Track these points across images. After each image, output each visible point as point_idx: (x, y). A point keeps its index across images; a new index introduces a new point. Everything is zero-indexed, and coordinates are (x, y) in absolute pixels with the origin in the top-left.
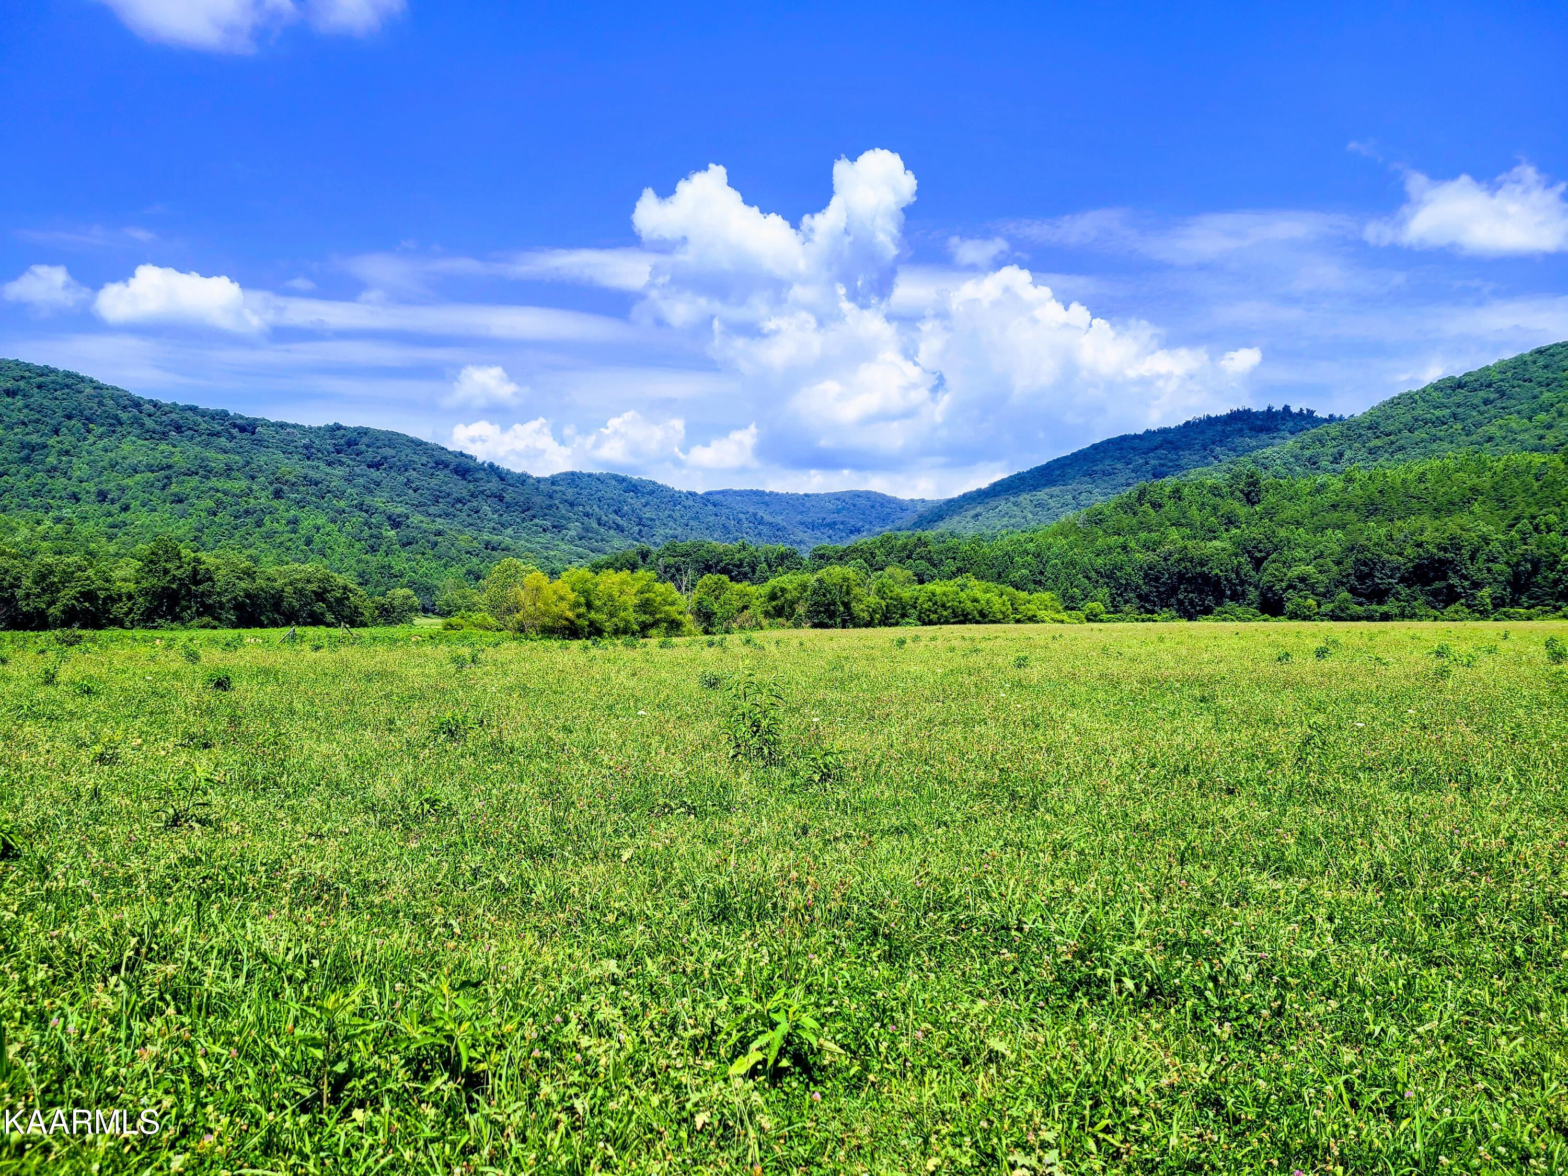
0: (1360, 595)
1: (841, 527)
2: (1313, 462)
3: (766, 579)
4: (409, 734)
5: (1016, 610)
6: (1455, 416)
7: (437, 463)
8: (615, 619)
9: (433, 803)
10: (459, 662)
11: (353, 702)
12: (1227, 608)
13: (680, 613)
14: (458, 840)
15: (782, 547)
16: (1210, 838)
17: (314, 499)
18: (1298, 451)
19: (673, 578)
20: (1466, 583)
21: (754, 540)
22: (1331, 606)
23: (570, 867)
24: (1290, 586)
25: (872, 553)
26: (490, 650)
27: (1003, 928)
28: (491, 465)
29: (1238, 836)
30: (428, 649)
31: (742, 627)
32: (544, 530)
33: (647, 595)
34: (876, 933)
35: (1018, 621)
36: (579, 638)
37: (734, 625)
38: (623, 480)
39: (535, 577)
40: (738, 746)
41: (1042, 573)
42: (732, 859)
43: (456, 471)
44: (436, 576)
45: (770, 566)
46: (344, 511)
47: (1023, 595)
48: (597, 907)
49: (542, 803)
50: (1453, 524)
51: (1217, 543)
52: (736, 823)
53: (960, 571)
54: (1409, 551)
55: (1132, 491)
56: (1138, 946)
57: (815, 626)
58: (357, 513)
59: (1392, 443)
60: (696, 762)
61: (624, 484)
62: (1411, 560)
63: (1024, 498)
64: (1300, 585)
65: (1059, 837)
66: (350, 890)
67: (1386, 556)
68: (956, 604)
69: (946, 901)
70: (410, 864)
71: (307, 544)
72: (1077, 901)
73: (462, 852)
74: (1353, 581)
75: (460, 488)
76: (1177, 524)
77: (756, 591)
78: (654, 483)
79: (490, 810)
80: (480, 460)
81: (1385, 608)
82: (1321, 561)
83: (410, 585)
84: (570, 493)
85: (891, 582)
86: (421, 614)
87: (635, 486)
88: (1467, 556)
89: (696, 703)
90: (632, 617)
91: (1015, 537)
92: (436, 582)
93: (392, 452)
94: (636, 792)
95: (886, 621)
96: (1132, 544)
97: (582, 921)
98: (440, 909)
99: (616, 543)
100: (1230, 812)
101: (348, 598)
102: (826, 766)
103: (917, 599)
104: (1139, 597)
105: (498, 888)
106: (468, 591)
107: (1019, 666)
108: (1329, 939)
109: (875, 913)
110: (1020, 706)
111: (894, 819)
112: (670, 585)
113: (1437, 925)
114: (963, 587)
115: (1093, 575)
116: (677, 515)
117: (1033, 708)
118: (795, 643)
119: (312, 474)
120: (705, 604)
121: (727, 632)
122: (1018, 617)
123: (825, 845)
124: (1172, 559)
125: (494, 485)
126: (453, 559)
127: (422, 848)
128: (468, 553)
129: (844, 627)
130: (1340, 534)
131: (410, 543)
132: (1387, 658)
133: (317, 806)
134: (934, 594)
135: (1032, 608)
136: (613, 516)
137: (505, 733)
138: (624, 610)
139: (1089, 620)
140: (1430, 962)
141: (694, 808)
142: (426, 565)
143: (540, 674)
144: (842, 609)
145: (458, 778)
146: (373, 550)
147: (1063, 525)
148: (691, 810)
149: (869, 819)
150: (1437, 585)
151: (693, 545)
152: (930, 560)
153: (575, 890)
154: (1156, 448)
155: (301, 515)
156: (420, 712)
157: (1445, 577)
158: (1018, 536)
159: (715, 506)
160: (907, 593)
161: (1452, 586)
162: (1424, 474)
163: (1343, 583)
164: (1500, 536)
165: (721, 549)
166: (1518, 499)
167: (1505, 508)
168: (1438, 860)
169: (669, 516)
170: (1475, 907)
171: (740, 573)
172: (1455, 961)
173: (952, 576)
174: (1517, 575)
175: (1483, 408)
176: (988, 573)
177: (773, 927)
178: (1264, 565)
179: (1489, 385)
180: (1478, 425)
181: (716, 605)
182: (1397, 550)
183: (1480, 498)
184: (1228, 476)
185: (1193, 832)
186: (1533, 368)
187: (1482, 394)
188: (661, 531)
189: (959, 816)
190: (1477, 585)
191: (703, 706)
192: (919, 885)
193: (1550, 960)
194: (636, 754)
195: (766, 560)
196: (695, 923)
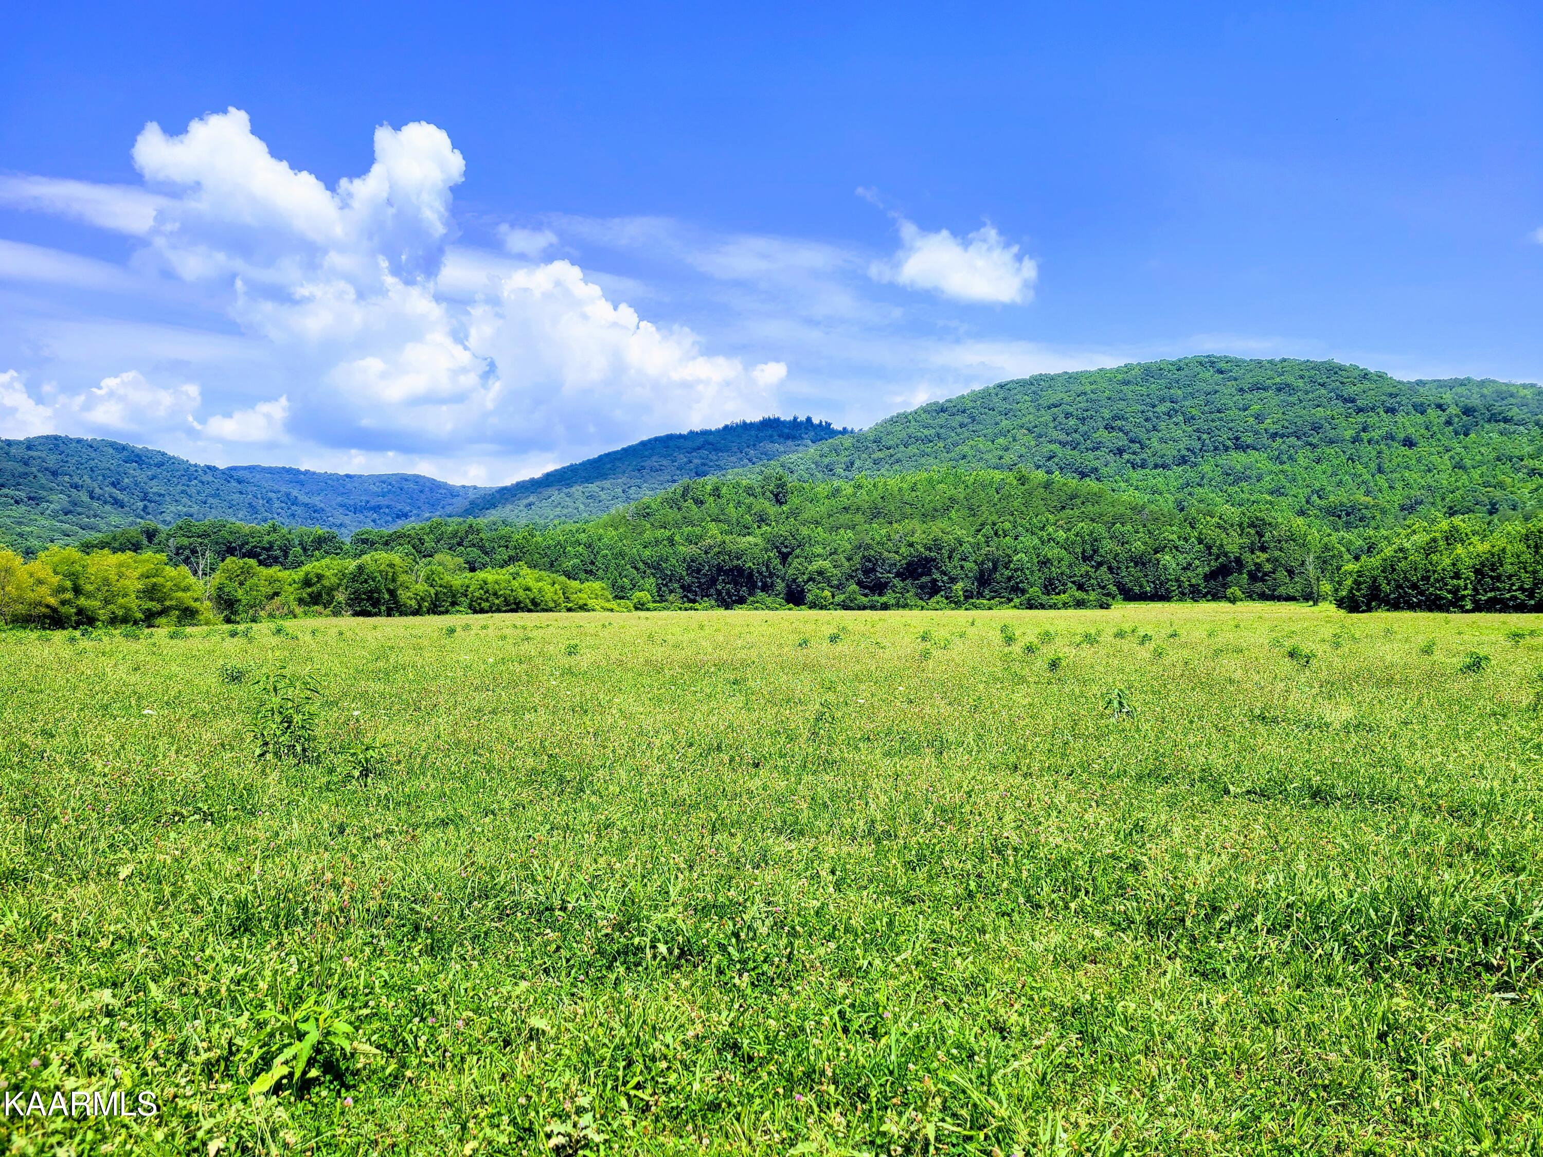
0: (865, 587)
1: (387, 511)
2: (830, 469)
3: (300, 564)
5: (567, 599)
6: (938, 435)
8: (111, 607)
12: (758, 598)
13: (196, 600)
15: (319, 530)
16: (737, 808)
18: (818, 458)
19: (187, 561)
20: (945, 578)
21: (286, 521)
22: (842, 597)
23: (50, 890)
24: (811, 579)
25: (420, 539)
27: (547, 909)
29: (761, 805)
31: (271, 616)
32: (17, 502)
33: (153, 580)
34: (417, 928)
35: (569, 610)
36: (63, 628)
37: (262, 613)
39: (4, 556)
40: (266, 744)
41: (593, 563)
42: (257, 867)
45: (305, 550)
47: (575, 584)
48: (86, 933)
50: (937, 528)
51: (750, 539)
52: (261, 828)
53: (512, 560)
54: (903, 550)
55: (677, 487)
56: (672, 913)
57: (356, 614)
59: (892, 456)
60: (214, 763)
62: (905, 558)
63: (577, 490)
64: (819, 578)
65: (603, 817)
67: (886, 554)
68: (508, 592)
69: (492, 888)
72: (618, 876)
74: (860, 575)
76: (716, 520)
77: (289, 577)
78: (164, 454)
81: (884, 599)
82: (836, 557)
84: (52, 460)
85: (440, 569)
87: (138, 456)
88: (946, 555)
89: (215, 699)
90: (135, 604)
91: (567, 527)
94: (139, 800)
95: (435, 609)
96: (677, 538)
97: (67, 950)
99: (114, 520)
100: (755, 784)
102: (367, 760)
103: (468, 587)
104: (682, 587)
107: (570, 654)
108: (831, 890)
109: (418, 908)
110: (570, 693)
111: (439, 812)
112: (184, 569)
113: (914, 869)
114: (515, 576)
115: (641, 565)
116: (192, 491)
117: (582, 694)
118: (333, 632)
120: (227, 589)
121: (253, 621)
122: (569, 605)
123: (364, 843)
124: (712, 553)
129: (389, 615)
130: (850, 534)
132: (885, 642)
134: (486, 583)
135: (583, 598)
136: (110, 489)
138: (125, 595)
139: (637, 609)
140: (907, 901)
141: (211, 814)
144: (387, 596)
147: (614, 517)
148: (207, 816)
149: (413, 813)
150: (924, 579)
151: (213, 525)
152: (482, 548)
153: (57, 916)
154: (699, 448)
157: (929, 573)
158: (570, 526)
159: (239, 482)
160: (458, 580)
161: (935, 580)
162: (915, 484)
163: (852, 577)
164: (970, 539)
165: (246, 530)
166: (983, 508)
167: (974, 516)
168: (916, 814)
169: (183, 492)
170: (942, 851)
171: (269, 556)
172: (926, 898)
173: (504, 564)
174: (982, 572)
175: (959, 430)
176: (541, 562)
177: (303, 934)
178: (789, 560)
179: (964, 412)
180: (955, 445)
181: (240, 592)
182: (894, 549)
183: (956, 506)
184: (760, 478)
185: (723, 804)
186: (995, 400)
187: (959, 418)
188: (173, 509)
189: (507, 804)
190: (953, 580)
191: (223, 703)
192: (464, 875)
193: (994, 890)
194: (138, 758)
195: (301, 544)
196: (210, 939)
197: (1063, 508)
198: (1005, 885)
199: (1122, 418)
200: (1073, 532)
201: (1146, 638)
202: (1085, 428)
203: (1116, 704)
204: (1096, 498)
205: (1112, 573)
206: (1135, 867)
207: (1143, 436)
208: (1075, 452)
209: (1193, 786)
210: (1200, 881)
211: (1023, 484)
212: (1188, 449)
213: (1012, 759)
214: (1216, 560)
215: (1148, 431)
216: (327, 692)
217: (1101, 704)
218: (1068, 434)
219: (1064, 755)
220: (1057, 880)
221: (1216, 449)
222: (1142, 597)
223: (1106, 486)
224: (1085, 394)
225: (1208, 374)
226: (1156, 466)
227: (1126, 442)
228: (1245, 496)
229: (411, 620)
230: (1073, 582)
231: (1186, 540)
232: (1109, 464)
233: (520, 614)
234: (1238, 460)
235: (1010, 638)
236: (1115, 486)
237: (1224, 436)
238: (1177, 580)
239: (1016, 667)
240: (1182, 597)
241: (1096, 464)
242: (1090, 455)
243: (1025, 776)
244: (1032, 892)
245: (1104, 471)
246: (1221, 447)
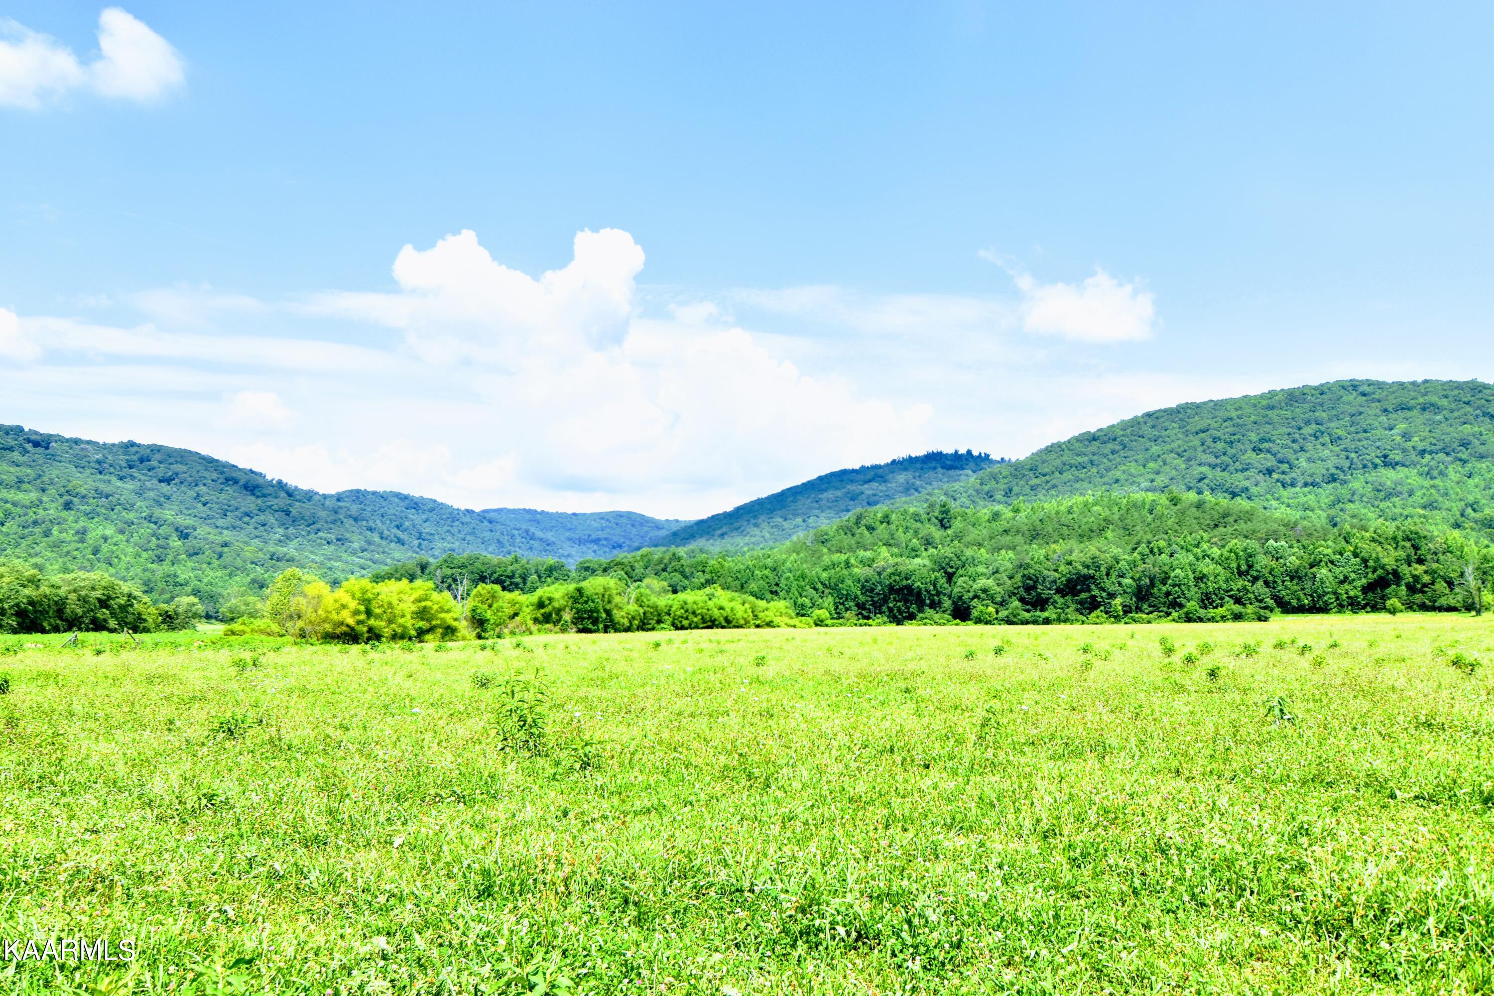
0: (1027, 603)
1: (605, 543)
2: (990, 496)
3: (534, 589)
4: (190, 733)
5: (756, 617)
6: (1092, 462)
7: (227, 480)
8: (393, 626)
9: (210, 798)
10: (241, 666)
11: (133, 704)
12: (927, 615)
13: (456, 620)
14: (235, 831)
15: (551, 561)
16: (910, 805)
17: (103, 511)
18: (978, 486)
19: (449, 588)
20: (1104, 594)
21: (526, 553)
22: (1006, 613)
23: (343, 853)
24: (976, 596)
25: (631, 567)
26: (271, 655)
27: (737, 890)
28: (280, 482)
29: (932, 803)
30: (209, 653)
31: (513, 633)
32: (328, 543)
33: (423, 604)
34: (626, 902)
35: (758, 626)
36: (358, 643)
37: (506, 631)
38: (406, 497)
39: (317, 586)
40: (506, 739)
41: (777, 585)
42: (498, 842)
43: (246, 487)
44: (220, 584)
45: (539, 577)
46: (132, 523)
47: (762, 604)
48: (369, 890)
49: (318, 796)
50: (1092, 548)
51: (918, 561)
52: (501, 811)
53: (709, 582)
54: (1062, 568)
55: (850, 516)
56: (850, 898)
57: (580, 631)
58: (146, 524)
59: (1048, 482)
60: (466, 755)
61: (407, 502)
62: (1063, 575)
63: (763, 521)
64: (983, 596)
65: (787, 811)
66: (125, 882)
67: (1046, 572)
68: (705, 611)
69: (690, 870)
70: (186, 855)
71: (94, 554)
72: (800, 864)
73: (237, 843)
74: (1022, 592)
75: (250, 503)
76: (887, 544)
77: (526, 600)
78: (435, 501)
79: (267, 804)
80: (269, 478)
81: (1046, 614)
82: (998, 576)
83: (196, 592)
84: (354, 509)
85: (648, 591)
86: (203, 620)
87: (416, 503)
88: (1104, 573)
89: (468, 702)
90: (409, 623)
91: (755, 553)
92: (220, 590)
93: (183, 468)
94: (409, 783)
95: (644, 626)
96: (852, 561)
97: (354, 903)
98: (216, 897)
99: (397, 555)
100: (926, 784)
101: (132, 605)
102: (586, 755)
103: (671, 607)
104: (857, 605)
105: (274, 875)
106: (252, 599)
107: (758, 665)
108: (998, 883)
109: (627, 883)
110: (759, 698)
111: (646, 800)
112: (447, 594)
113: (1079, 867)
114: (711, 597)
115: (819, 586)
116: (455, 530)
117: (768, 700)
118: (561, 646)
119: (102, 486)
120: (478, 611)
121: (499, 637)
122: (757, 622)
123: (583, 826)
124: (884, 574)
125: (282, 501)
126: (238, 569)
127: (199, 841)
128: (252, 563)
129: (606, 632)
130: (1011, 554)
131: (197, 554)
132: (1047, 654)
133: (94, 802)
134: (686, 603)
135: (769, 616)
136: (395, 531)
137: (283, 731)
138: (403, 616)
139: (817, 625)
140: (1075, 897)
141: (464, 797)
142: (212, 575)
143: (319, 676)
144: (604, 615)
145: (236, 773)
146: (160, 559)
147: (795, 543)
148: (461, 799)
149: (623, 801)
150: (1084, 595)
151: (469, 558)
152: (682, 573)
153: (348, 875)
154: (870, 481)
155: (90, 525)
156: (198, 712)
157: (1089, 590)
158: (758, 552)
159: (490, 522)
160: (662, 601)
161: (1094, 597)
162: (1071, 507)
163: (1014, 594)
164: (1126, 557)
165: (495, 561)
166: (1138, 528)
167: (1129, 535)
168: (1080, 814)
169: (448, 531)
170: (1105, 850)
171: (512, 583)
172: (1091, 894)
173: (702, 586)
174: (1139, 588)
175: (1111, 457)
176: (733, 584)
177: (533, 901)
178: (954, 579)
179: (1115, 440)
180: (1108, 470)
181: (489, 612)
182: (1054, 567)
183: (1111, 527)
184: (925, 505)
185: (896, 801)
186: (1144, 428)
187: (1110, 446)
188: (440, 545)
189: (702, 796)
190: (1112, 596)
191: (474, 704)
192: (666, 857)
193: (1158, 888)
194: (410, 749)
195: (536, 572)
196: (462, 900)
197: (1216, 526)
198: (1169, 883)
199: (1269, 440)
200: (1227, 548)
201: (1305, 649)
202: (1234, 451)
203: (1277, 711)
204: (1249, 516)
205: (1268, 587)
206: (1301, 868)
207: (1292, 457)
208: (1225, 474)
209: (1358, 790)
210: (1368, 883)
211: (1175, 505)
212: (1337, 468)
213: (1175, 764)
214: (1374, 572)
215: (1295, 452)
216: (555, 697)
217: (1263, 711)
218: (1217, 457)
219: (1226, 761)
220: (1221, 880)
221: (1365, 466)
222: (1300, 609)
223: (1257, 504)
224: (1231, 419)
225: (1351, 398)
226: (1306, 485)
227: (1275, 463)
228: (1398, 511)
229: (623, 635)
230: (1231, 596)
231: (1341, 554)
232: (1260, 485)
233: (715, 630)
234: (1389, 476)
235: (1170, 650)
236: (1266, 504)
237: (1373, 454)
238: (1335, 593)
239: (1177, 676)
240: (1341, 608)
241: (1246, 483)
242: (1240, 476)
243: (1188, 780)
244: (1197, 891)
245: (1254, 490)
246: (1370, 465)
